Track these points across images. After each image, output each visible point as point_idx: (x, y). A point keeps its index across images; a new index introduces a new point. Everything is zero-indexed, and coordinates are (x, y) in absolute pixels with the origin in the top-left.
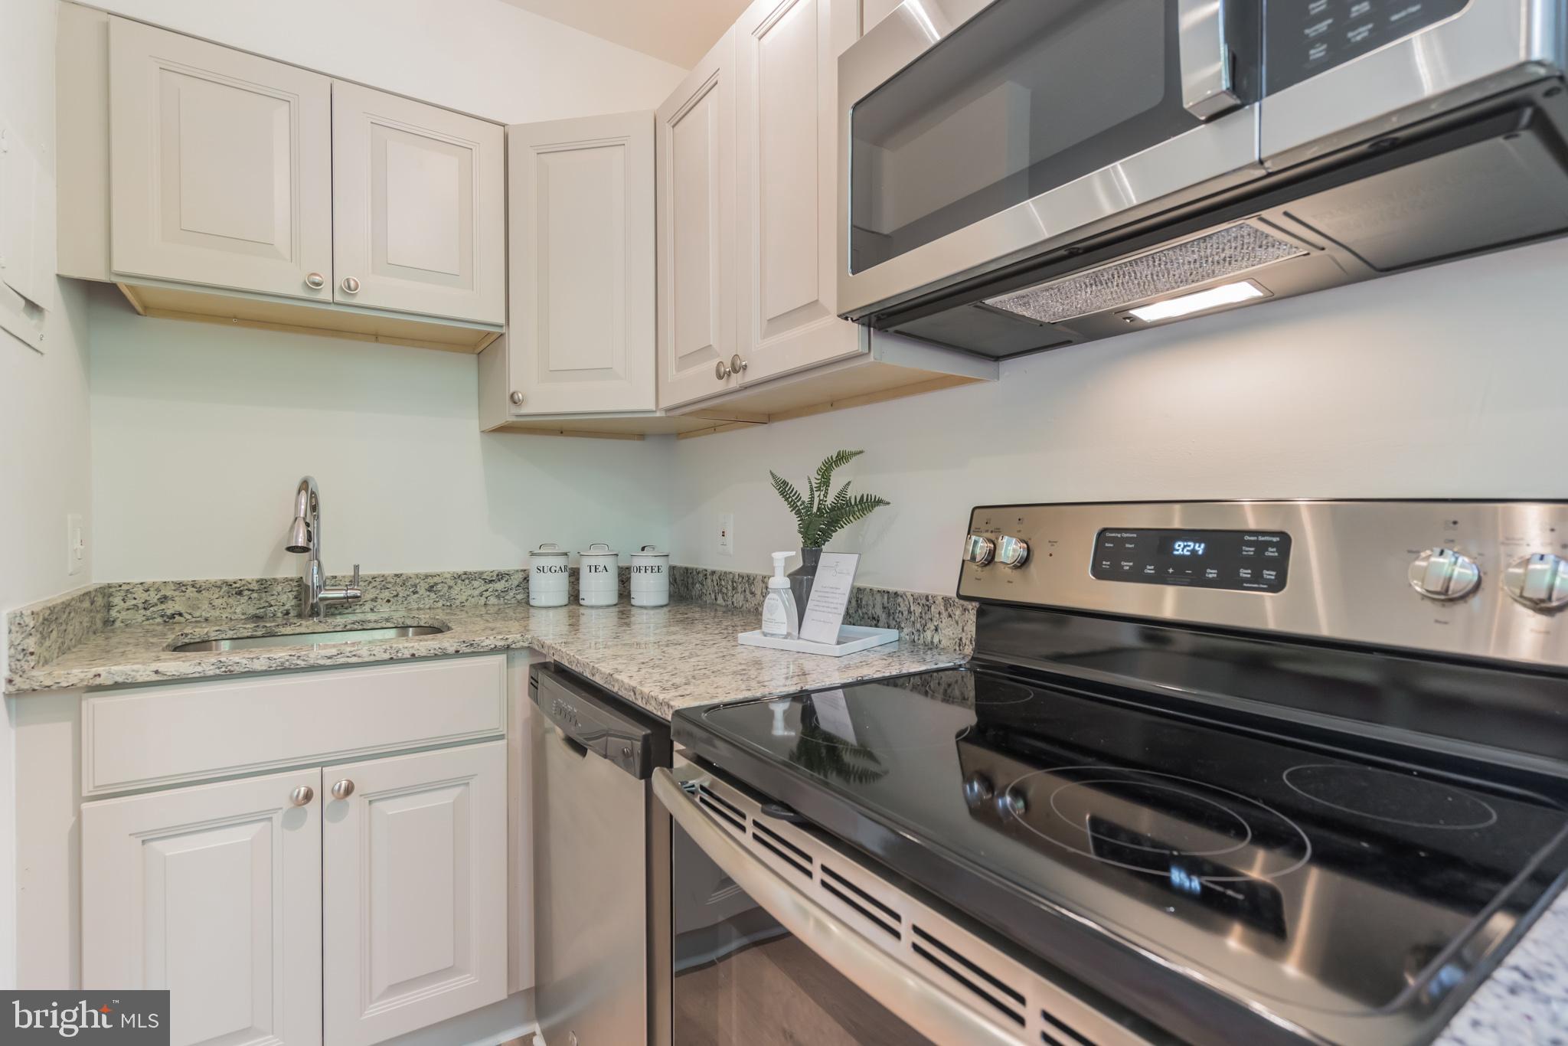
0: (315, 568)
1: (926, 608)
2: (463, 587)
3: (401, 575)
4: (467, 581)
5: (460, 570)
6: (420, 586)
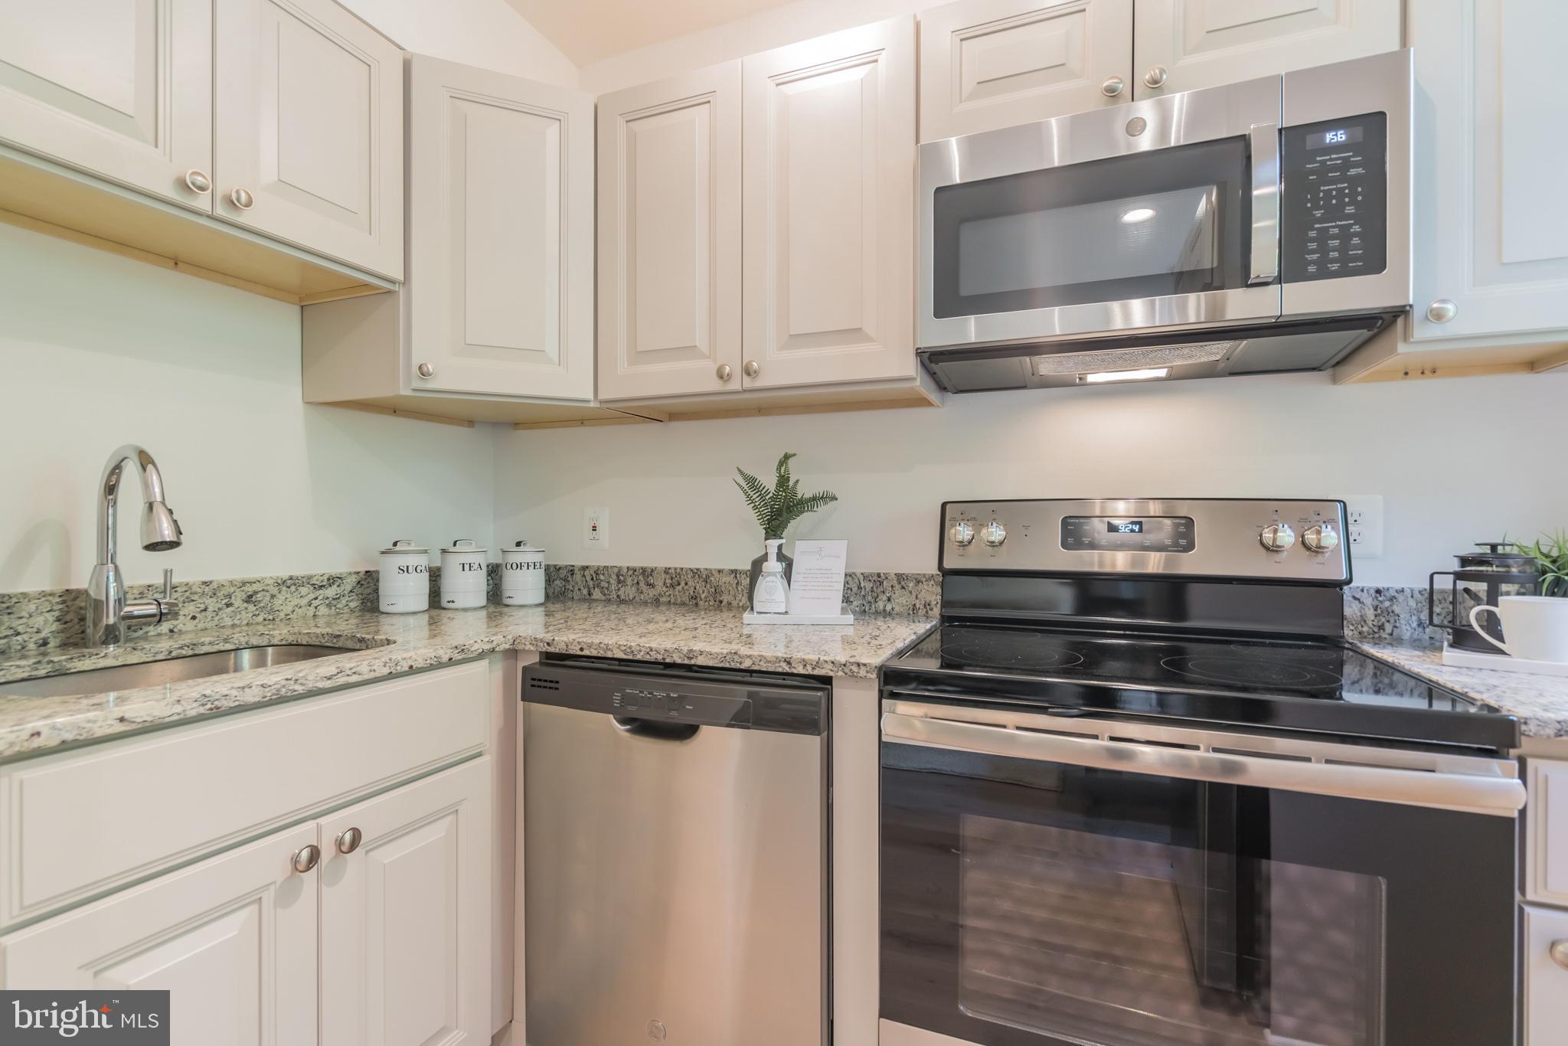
0: (112, 575)
1: (878, 583)
2: (289, 596)
3: (211, 582)
4: (293, 588)
5: (285, 575)
6: (236, 596)
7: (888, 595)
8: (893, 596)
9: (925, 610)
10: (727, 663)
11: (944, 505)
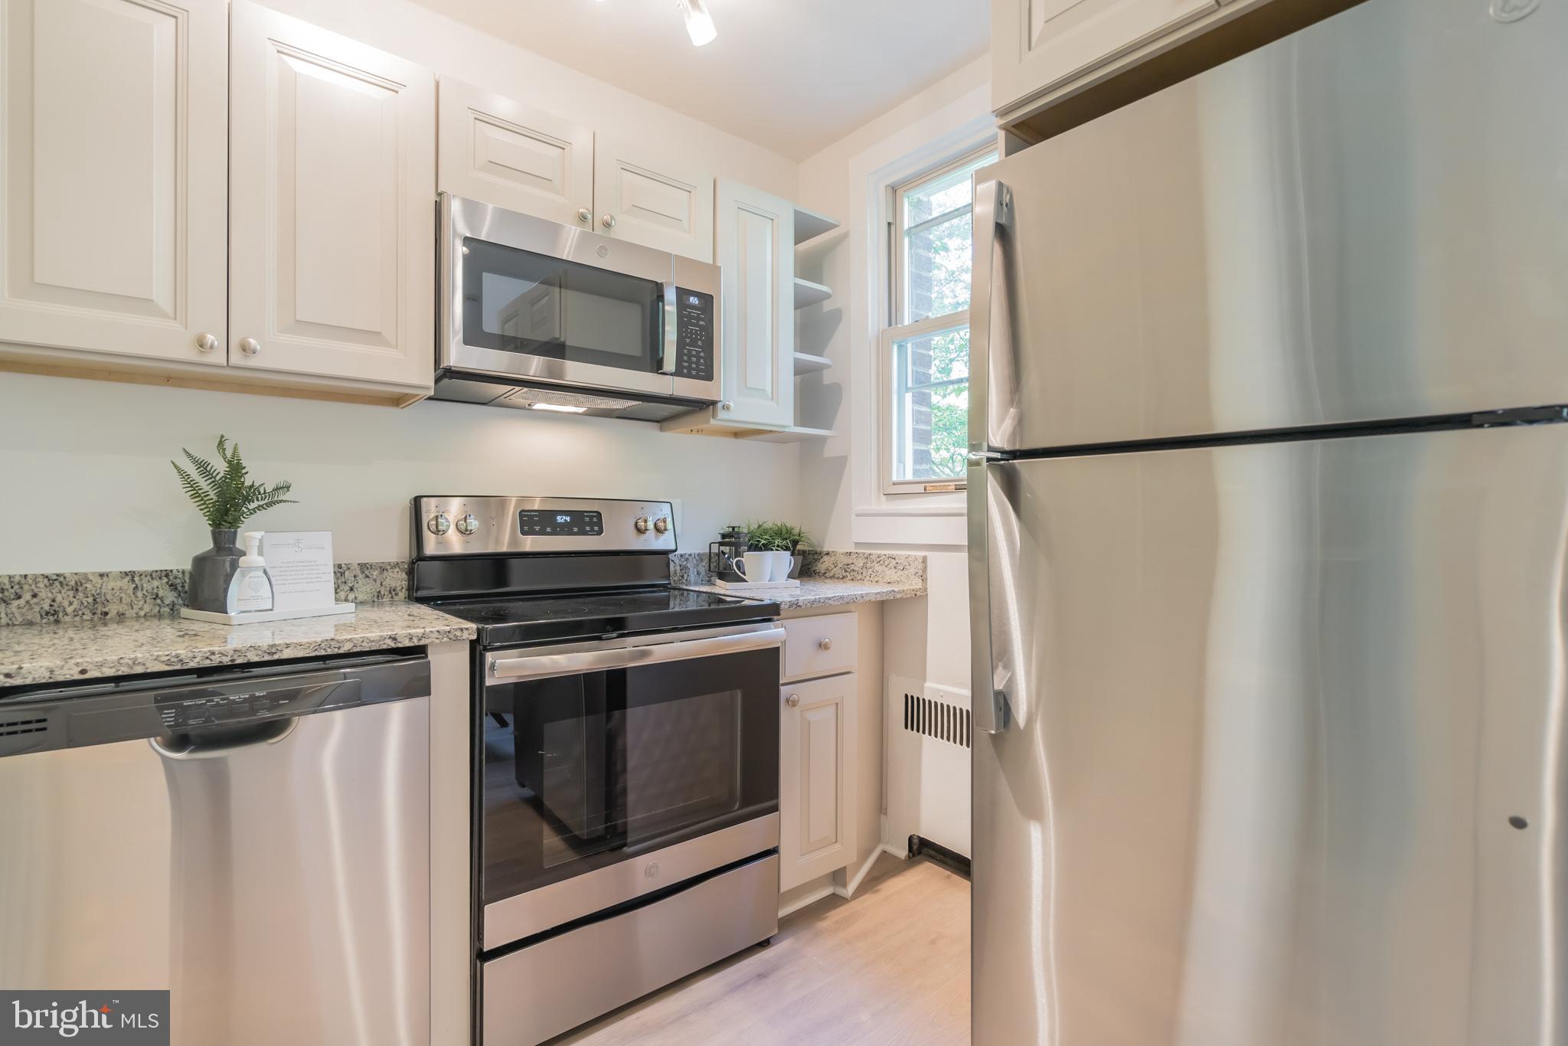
7: (351, 585)
8: (356, 585)
9: (390, 595)
10: (322, 651)
11: (417, 501)
